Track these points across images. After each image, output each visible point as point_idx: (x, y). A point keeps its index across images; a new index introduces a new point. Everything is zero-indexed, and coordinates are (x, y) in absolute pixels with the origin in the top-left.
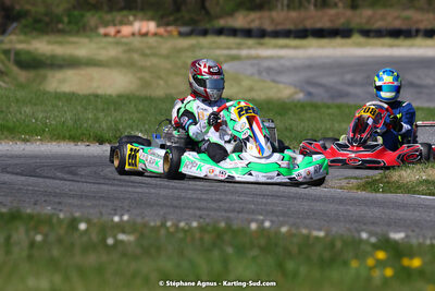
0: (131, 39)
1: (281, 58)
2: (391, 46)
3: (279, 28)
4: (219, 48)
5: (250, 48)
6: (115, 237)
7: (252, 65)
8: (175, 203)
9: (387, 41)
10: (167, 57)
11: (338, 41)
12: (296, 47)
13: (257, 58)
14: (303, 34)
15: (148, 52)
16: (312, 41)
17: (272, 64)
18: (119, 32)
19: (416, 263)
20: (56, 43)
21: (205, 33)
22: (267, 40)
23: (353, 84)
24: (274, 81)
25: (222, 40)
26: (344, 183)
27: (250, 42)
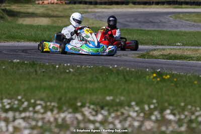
0: (48, 5)
1: (103, 12)
2: (143, 8)
3: (102, 1)
4: (80, 9)
5: (91, 9)
6: (69, 70)
7: (93, 15)
8: (79, 61)
9: (142, 6)
10: (61, 12)
11: (124, 6)
12: (108, 8)
13: (94, 12)
14: (111, 3)
15: (54, 10)
16: (114, 6)
17: (100, 14)
18: (43, 2)
19: (168, 76)
20: (20, 6)
21: (75, 3)
22: (98, 6)
23: (130, 22)
24: (101, 21)
25: (81, 6)
26: (133, 55)
27: (92, 6)
